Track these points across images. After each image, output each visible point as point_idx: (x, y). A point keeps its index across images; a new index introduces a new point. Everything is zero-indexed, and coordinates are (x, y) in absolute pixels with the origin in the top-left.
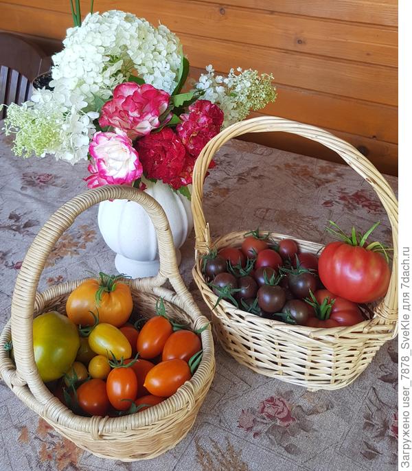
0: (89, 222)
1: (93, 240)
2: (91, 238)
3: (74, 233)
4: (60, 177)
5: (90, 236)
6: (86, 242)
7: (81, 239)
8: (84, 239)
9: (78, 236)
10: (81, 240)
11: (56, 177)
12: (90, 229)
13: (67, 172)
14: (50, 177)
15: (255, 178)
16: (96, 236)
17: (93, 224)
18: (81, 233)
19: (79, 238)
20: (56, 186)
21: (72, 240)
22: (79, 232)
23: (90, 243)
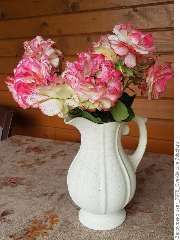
0: (51, 208)
1: (58, 222)
2: (56, 220)
3: (41, 218)
4: (25, 179)
5: (54, 220)
6: (52, 224)
8: (50, 222)
9: (44, 220)
10: (48, 223)
11: (22, 179)
12: (53, 213)
13: (29, 175)
14: (18, 179)
15: (157, 171)
16: (59, 219)
17: (54, 210)
18: (46, 217)
19: (46, 221)
20: (23, 184)
21: (40, 224)
22: (45, 217)
23: (55, 225)
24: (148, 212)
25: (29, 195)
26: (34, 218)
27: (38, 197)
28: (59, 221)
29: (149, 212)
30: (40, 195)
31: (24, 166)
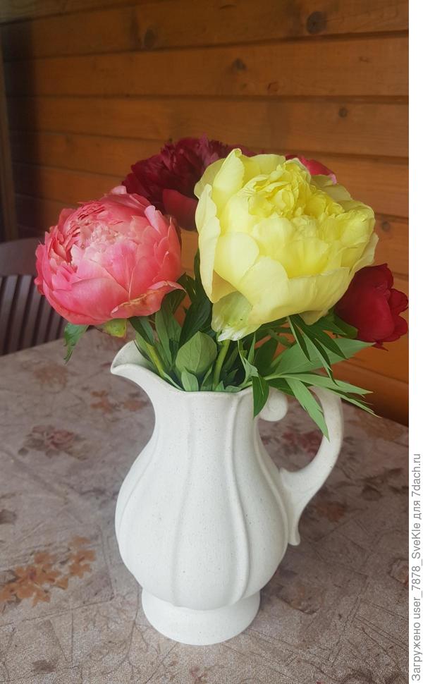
0: (93, 532)
1: (85, 574)
3: (59, 551)
4: (84, 439)
5: (82, 564)
6: (72, 574)
7: (66, 566)
8: (71, 567)
9: (64, 559)
10: (65, 570)
11: (77, 439)
12: (89, 547)
13: (96, 433)
14: (69, 438)
16: (93, 564)
17: (96, 537)
18: (71, 552)
19: (63, 563)
20: (70, 453)
21: (50, 566)
22: (69, 550)
23: (78, 577)
24: (300, 608)
25: (68, 484)
26: (45, 546)
27: (82, 494)
28: (90, 570)
29: (302, 611)
30: (89, 491)
31: (101, 405)
